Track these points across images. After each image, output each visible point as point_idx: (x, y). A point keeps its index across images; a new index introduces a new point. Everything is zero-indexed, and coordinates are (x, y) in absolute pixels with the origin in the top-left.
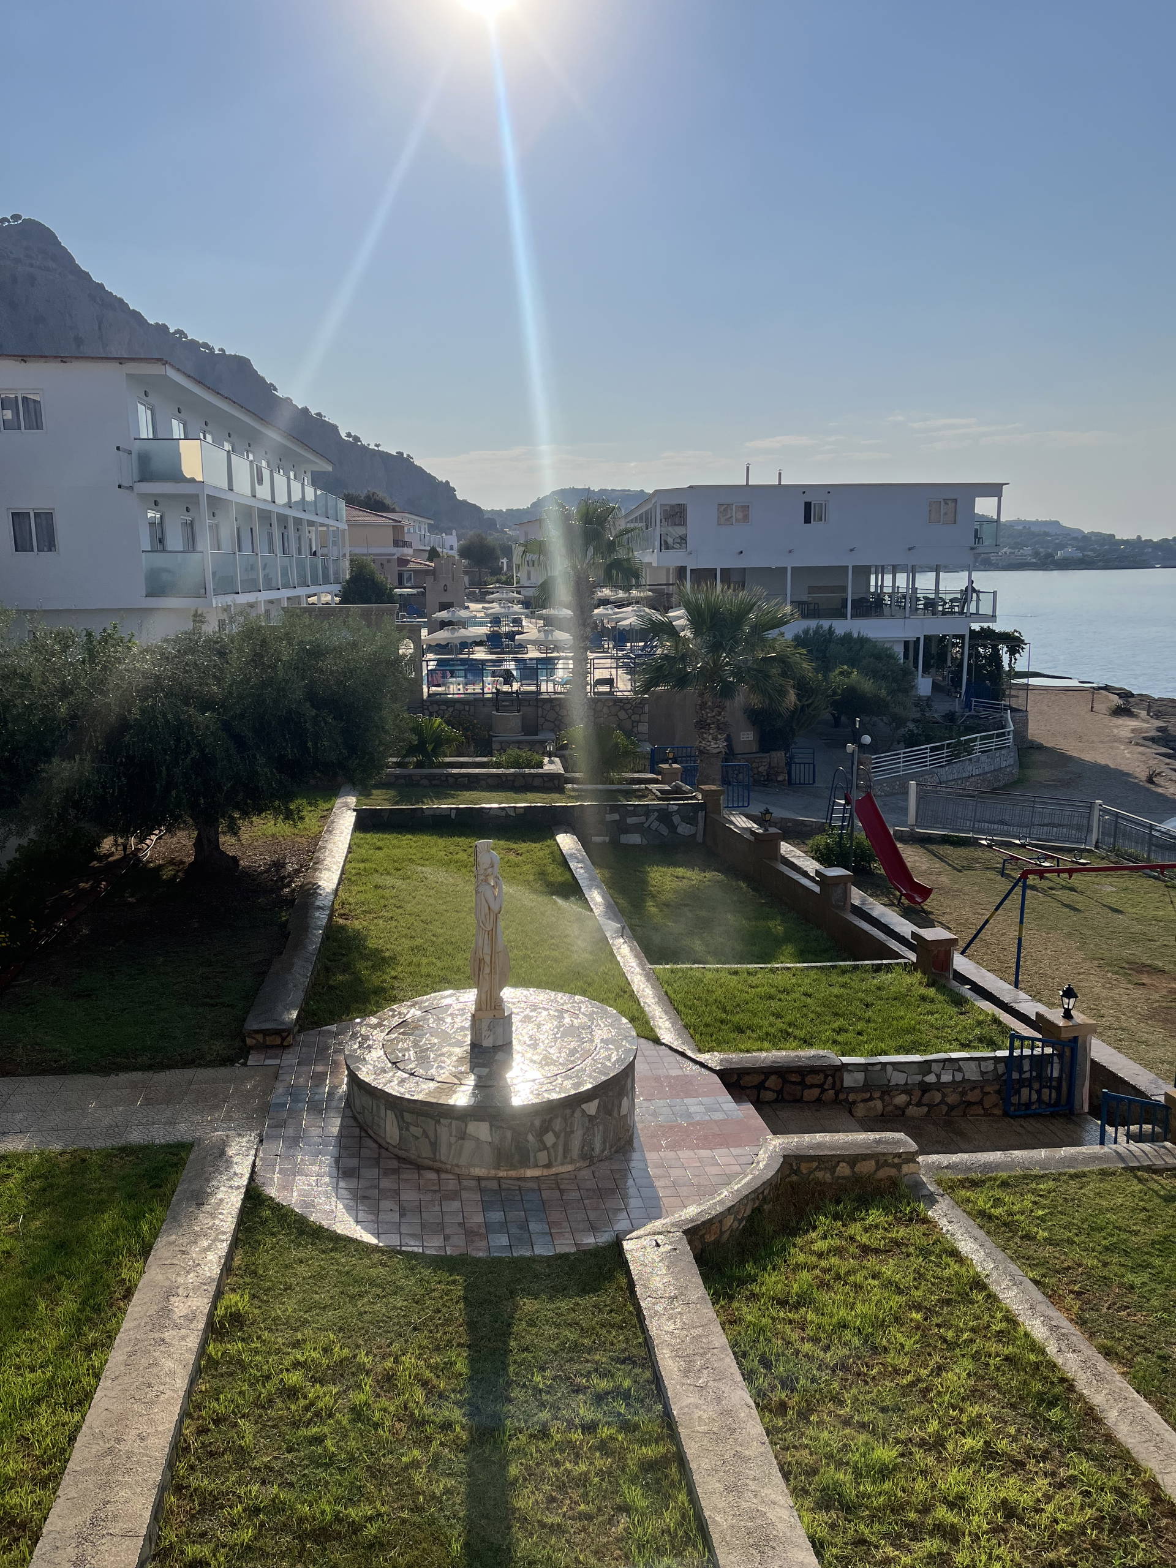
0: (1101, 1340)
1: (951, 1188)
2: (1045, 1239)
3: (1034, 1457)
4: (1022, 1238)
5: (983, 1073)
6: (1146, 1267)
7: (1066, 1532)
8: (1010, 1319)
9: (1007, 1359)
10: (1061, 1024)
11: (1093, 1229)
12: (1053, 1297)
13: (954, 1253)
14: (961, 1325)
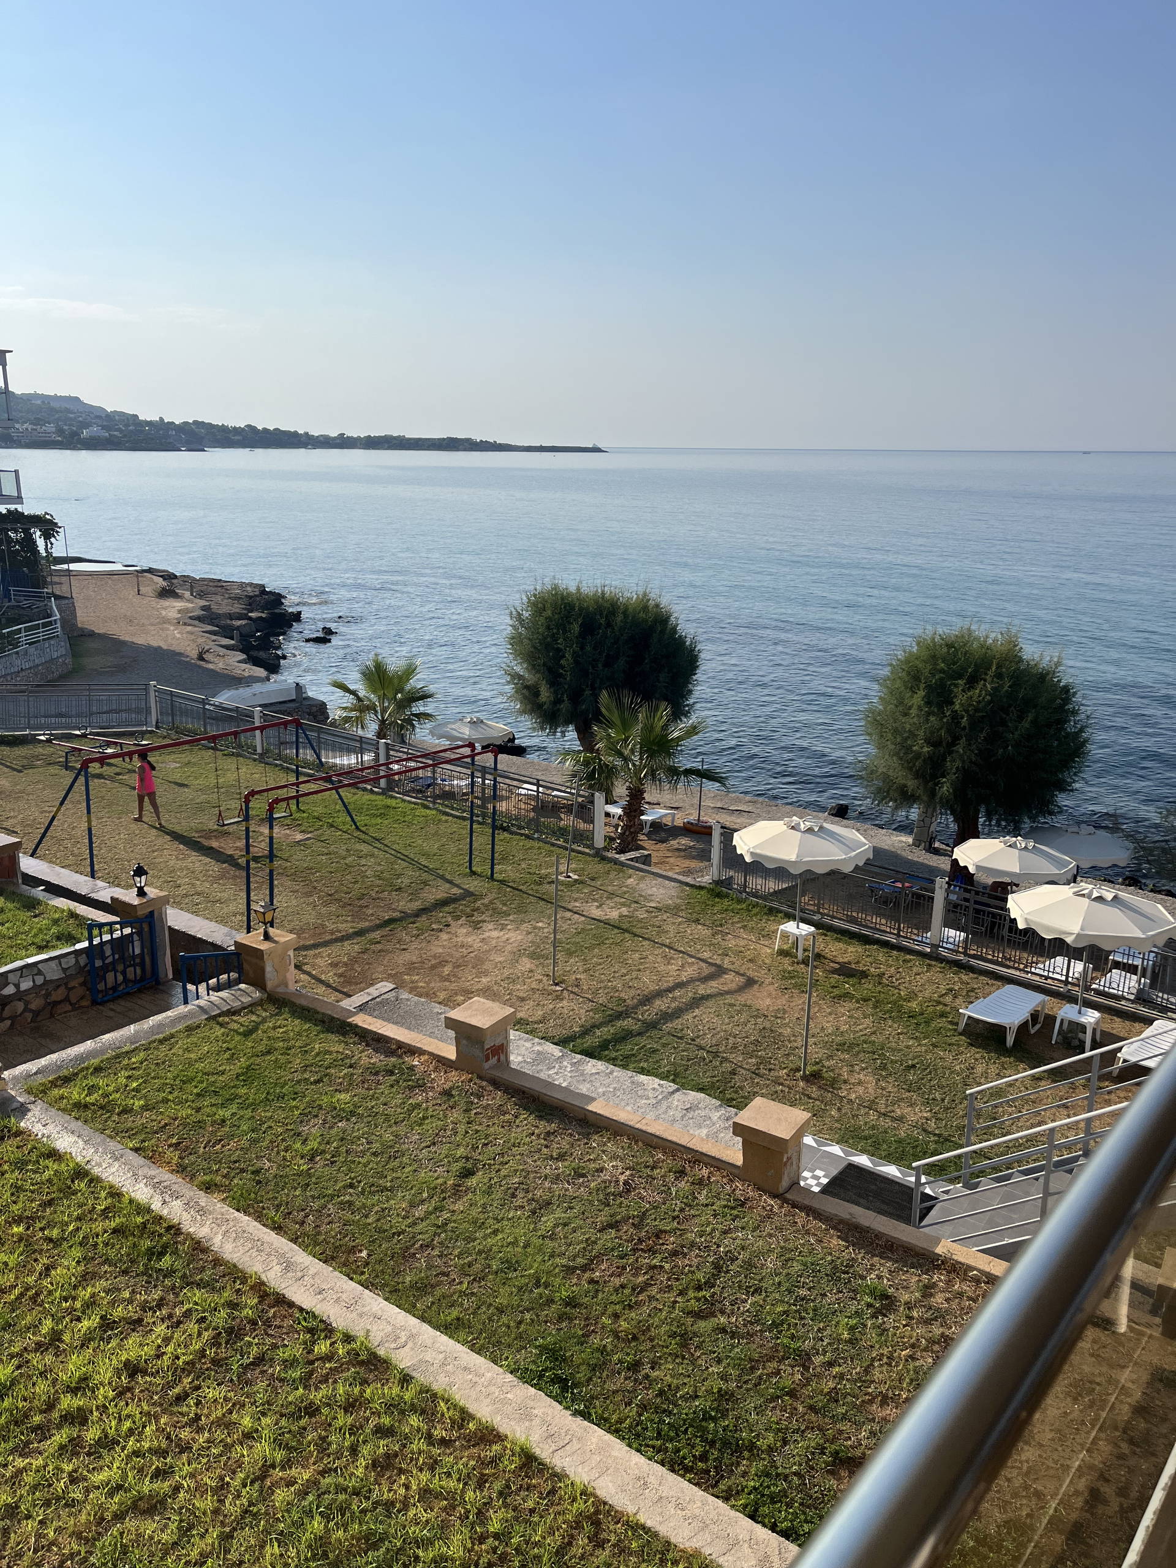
0: (202, 1178)
1: (40, 1092)
2: (142, 1107)
3: (150, 1309)
4: (119, 1114)
5: (64, 970)
6: (235, 1098)
7: (187, 1363)
8: (115, 1194)
9: (115, 1231)
10: (136, 903)
11: (184, 1082)
12: (153, 1157)
13: (54, 1154)
14: (66, 1218)
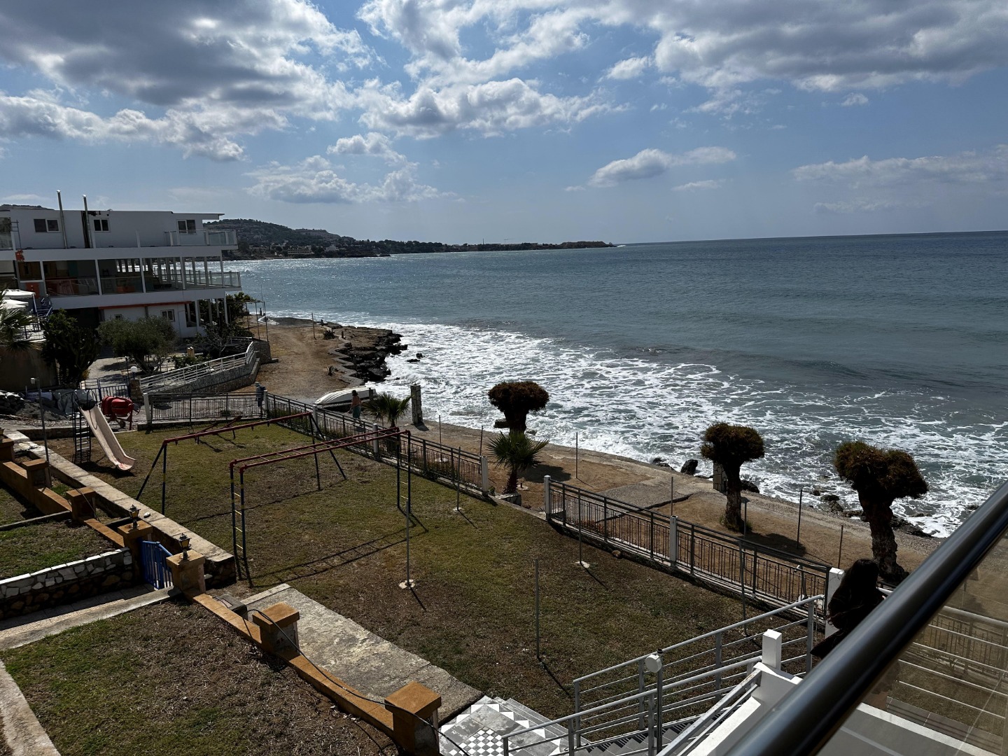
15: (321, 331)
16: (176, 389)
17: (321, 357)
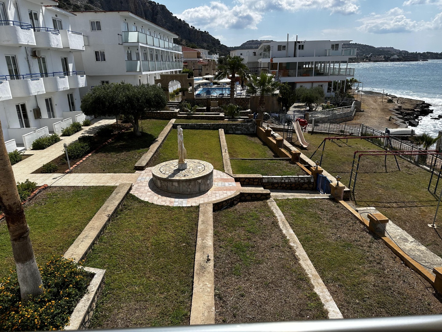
15: (386, 99)
16: (321, 119)
17: (385, 112)
